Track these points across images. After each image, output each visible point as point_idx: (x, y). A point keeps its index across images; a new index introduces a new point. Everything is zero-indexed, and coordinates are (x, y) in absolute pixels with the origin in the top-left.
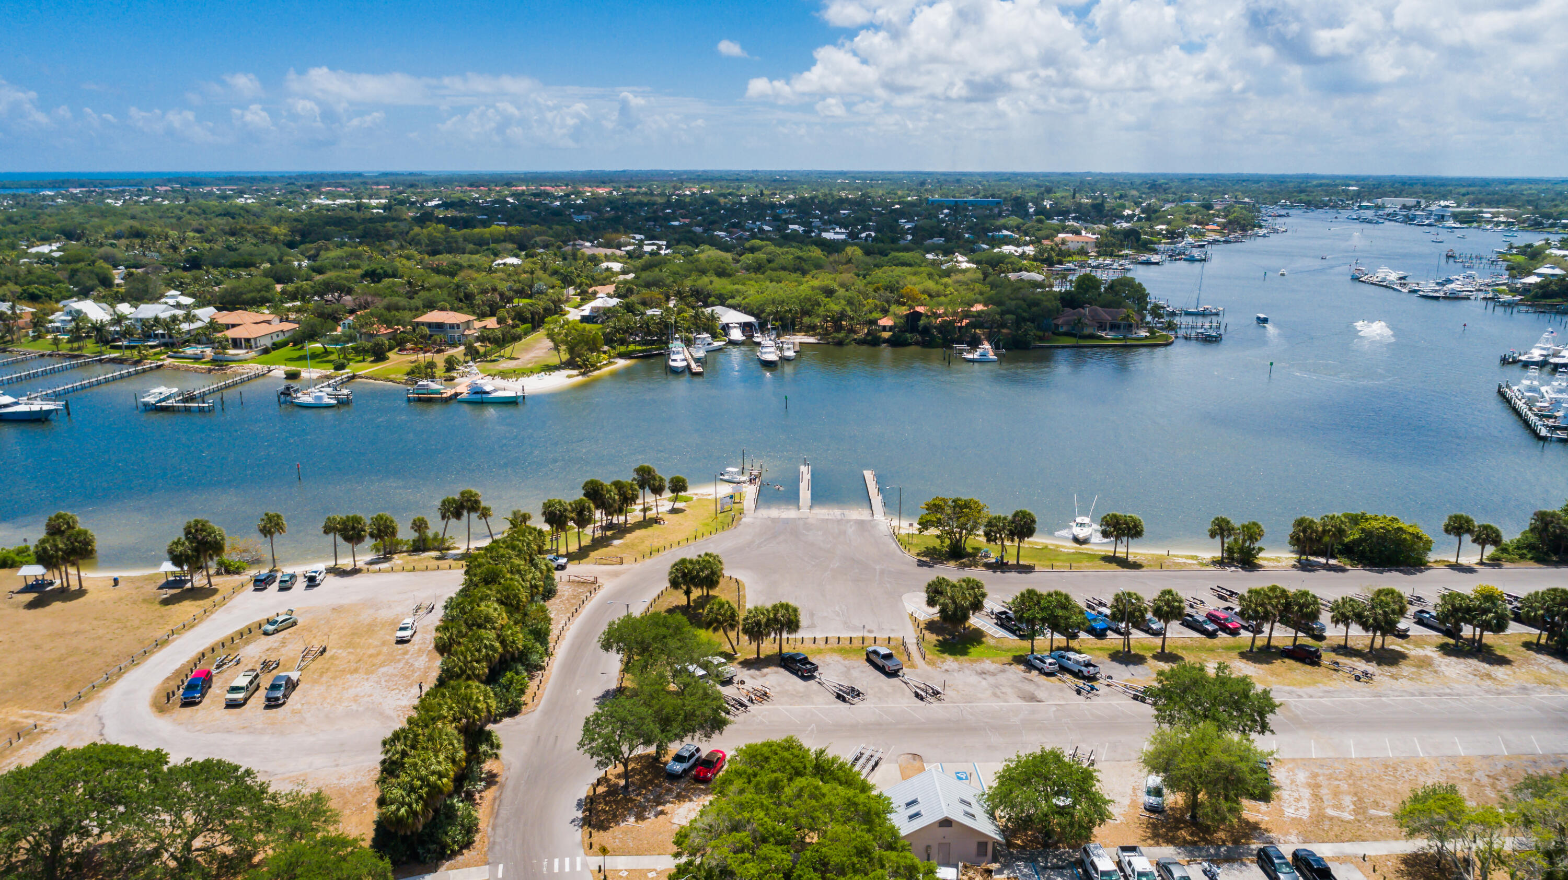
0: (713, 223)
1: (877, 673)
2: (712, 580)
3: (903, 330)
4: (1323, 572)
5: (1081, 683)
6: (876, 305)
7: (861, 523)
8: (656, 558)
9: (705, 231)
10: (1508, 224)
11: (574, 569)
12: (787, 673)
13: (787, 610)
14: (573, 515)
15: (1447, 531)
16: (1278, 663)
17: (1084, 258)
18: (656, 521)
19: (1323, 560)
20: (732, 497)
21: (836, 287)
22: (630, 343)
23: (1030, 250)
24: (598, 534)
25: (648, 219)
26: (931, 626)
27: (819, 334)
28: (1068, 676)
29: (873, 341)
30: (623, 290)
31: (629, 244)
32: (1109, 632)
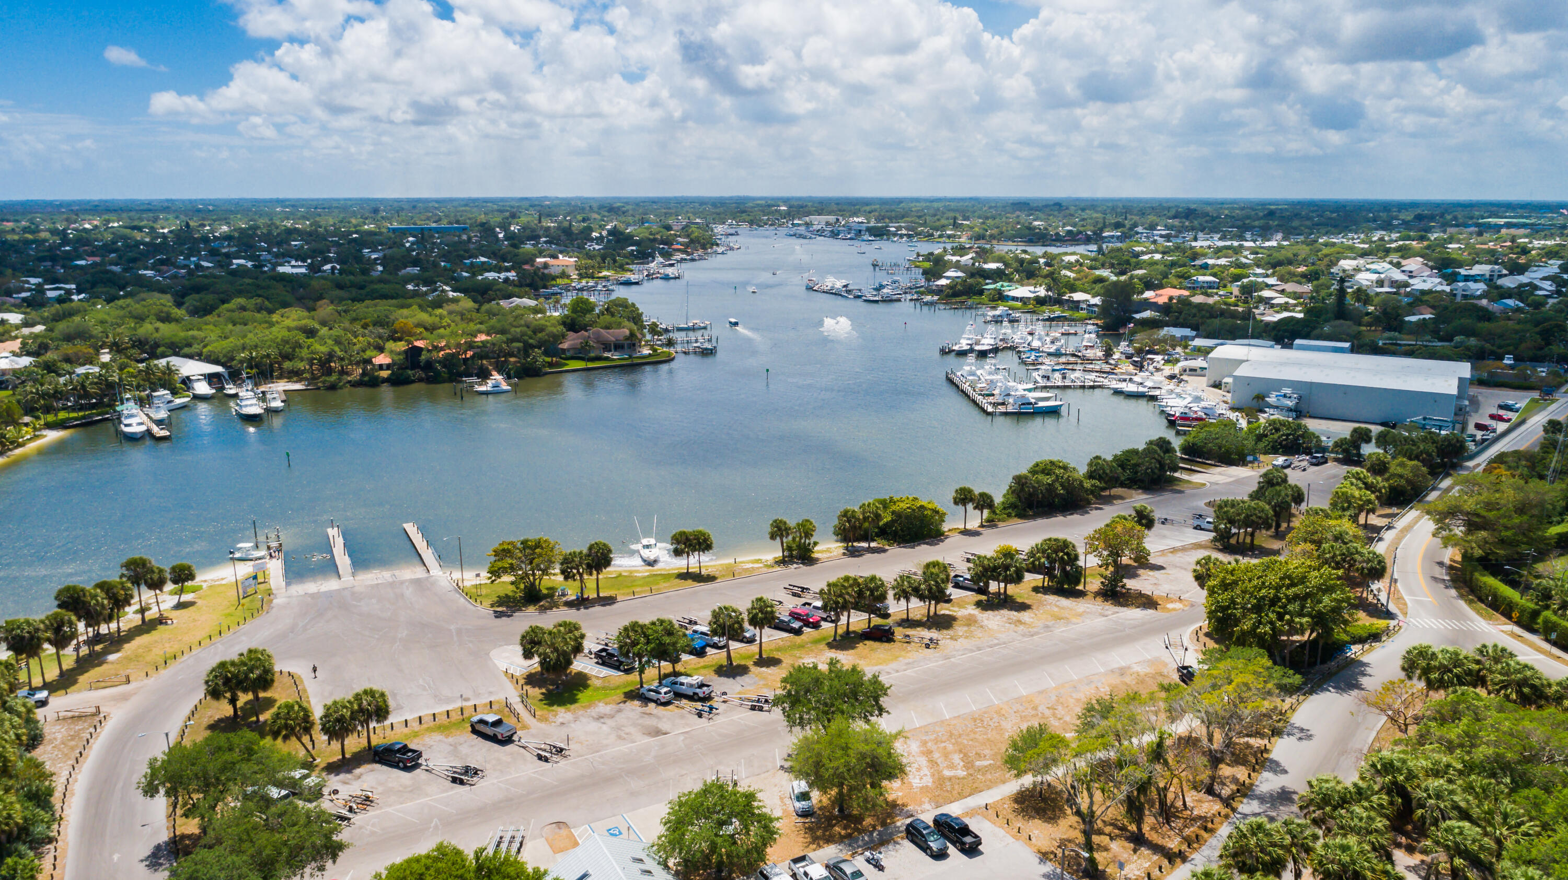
0: (134, 260)
1: (489, 744)
2: (266, 681)
3: (402, 368)
4: (868, 556)
5: (699, 705)
6: (369, 343)
7: (417, 582)
8: (173, 667)
9: (125, 270)
10: (909, 236)
11: (60, 703)
12: (385, 768)
13: (373, 696)
14: (48, 635)
15: (956, 503)
16: (860, 646)
17: (566, 281)
18: (161, 621)
19: (865, 545)
20: (255, 577)
21: (317, 326)
22: (59, 410)
23: (512, 275)
24: (84, 650)
25: (41, 259)
26: (531, 680)
27: (306, 379)
28: (684, 702)
29: (370, 381)
30: (33, 347)
31: (23, 290)
32: (708, 649)
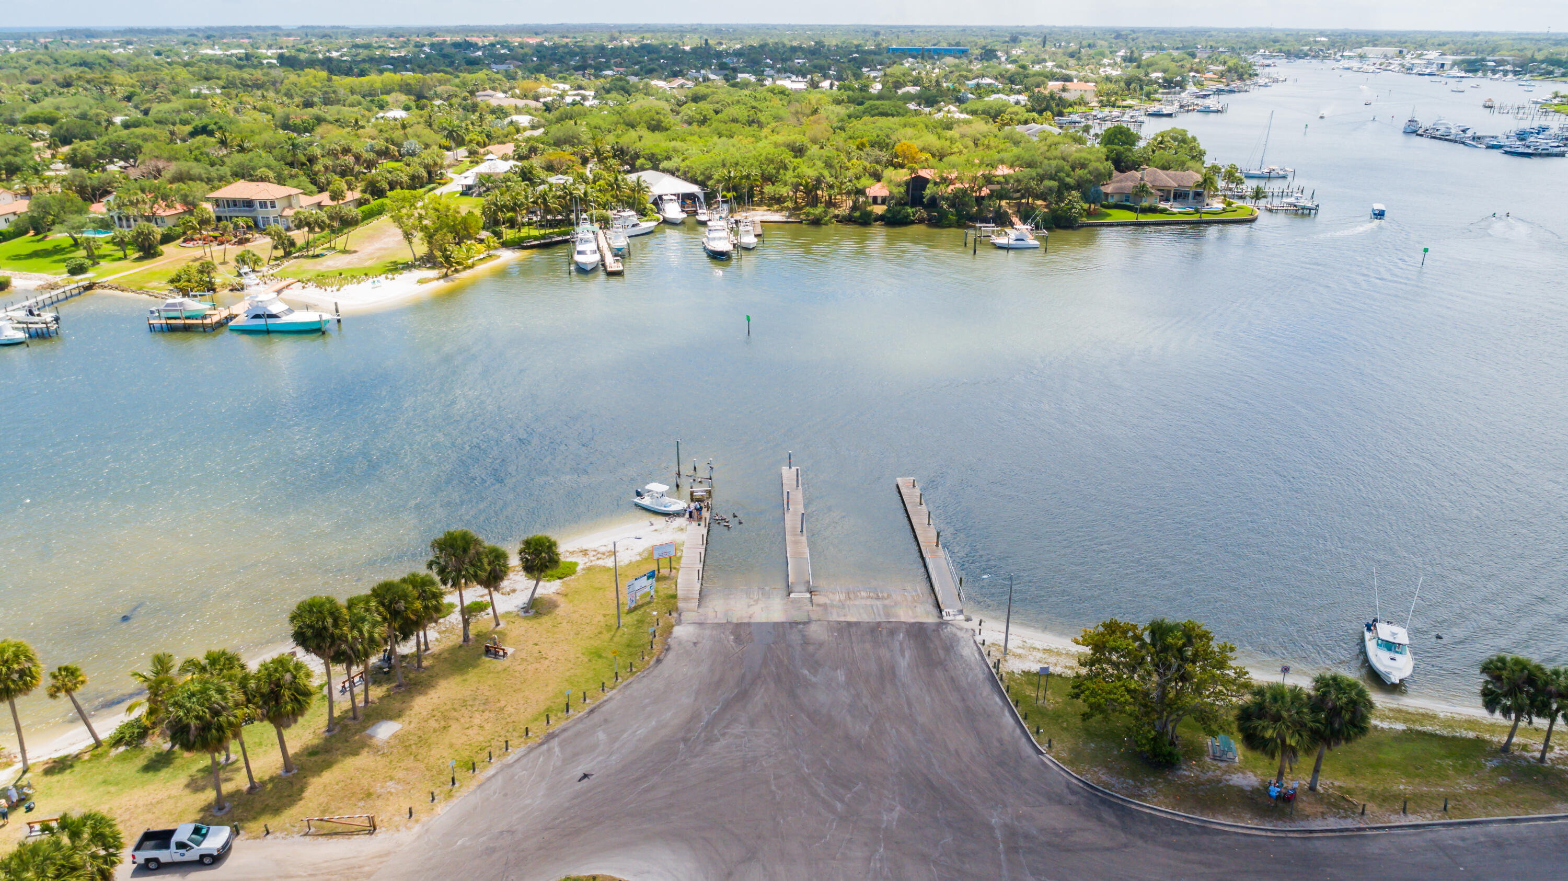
0: (651, 72)
3: (901, 203)
6: (864, 169)
7: (919, 636)
8: (464, 795)
9: (641, 80)
10: (1518, 73)
17: (1085, 109)
21: (806, 143)
22: (521, 226)
23: (1023, 98)
25: (576, 68)
27: (787, 209)
29: (862, 218)
30: (524, 151)
31: (550, 95)
